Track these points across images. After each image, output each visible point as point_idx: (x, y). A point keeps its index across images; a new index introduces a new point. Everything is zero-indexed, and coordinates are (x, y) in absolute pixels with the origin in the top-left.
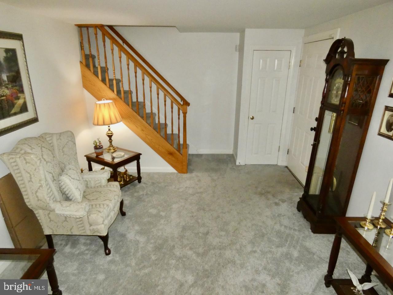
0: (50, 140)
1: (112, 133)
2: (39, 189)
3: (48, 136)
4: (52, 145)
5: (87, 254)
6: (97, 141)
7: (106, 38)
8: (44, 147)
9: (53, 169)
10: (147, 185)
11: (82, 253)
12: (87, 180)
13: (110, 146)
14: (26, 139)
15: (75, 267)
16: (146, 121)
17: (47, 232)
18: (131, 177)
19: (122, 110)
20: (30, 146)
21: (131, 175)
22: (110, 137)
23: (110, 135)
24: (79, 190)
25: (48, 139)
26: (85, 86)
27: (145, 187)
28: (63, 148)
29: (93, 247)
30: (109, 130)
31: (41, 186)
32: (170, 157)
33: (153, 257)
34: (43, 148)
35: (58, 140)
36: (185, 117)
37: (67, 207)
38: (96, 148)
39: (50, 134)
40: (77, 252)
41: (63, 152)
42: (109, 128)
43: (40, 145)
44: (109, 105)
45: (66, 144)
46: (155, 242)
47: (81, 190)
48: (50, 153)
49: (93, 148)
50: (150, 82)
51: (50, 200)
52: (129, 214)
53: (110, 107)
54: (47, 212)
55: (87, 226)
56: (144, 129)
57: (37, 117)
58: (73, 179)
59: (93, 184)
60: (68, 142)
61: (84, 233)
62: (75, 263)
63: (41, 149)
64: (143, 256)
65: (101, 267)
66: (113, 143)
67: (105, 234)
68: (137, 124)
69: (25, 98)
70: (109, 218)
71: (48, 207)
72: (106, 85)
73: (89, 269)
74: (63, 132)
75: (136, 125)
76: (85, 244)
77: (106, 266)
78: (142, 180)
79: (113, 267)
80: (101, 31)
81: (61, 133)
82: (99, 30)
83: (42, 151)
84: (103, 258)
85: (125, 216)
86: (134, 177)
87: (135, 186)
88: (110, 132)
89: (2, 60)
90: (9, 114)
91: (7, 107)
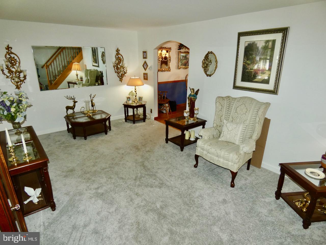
69: (270, 74)
89: (260, 48)
90: (252, 81)
91: (252, 76)
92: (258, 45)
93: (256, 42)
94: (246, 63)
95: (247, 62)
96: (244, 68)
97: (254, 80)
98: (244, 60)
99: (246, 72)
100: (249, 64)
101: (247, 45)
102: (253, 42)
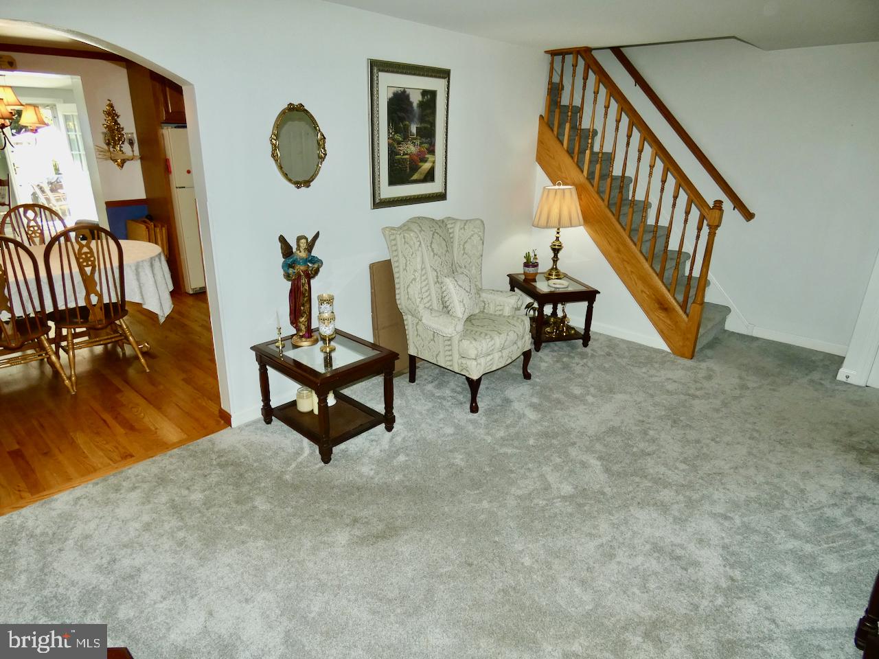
0: (451, 228)
1: (560, 246)
2: (411, 282)
3: (450, 222)
4: (451, 235)
5: (448, 401)
6: (532, 255)
7: (591, 73)
8: (438, 234)
9: (439, 265)
10: (595, 354)
11: (444, 398)
12: (485, 300)
13: (552, 269)
14: (419, 218)
15: (426, 407)
16: (630, 233)
17: (412, 352)
18: (573, 332)
19: (589, 207)
20: (420, 227)
21: (573, 328)
22: (556, 250)
23: (557, 247)
24: (464, 305)
25: (449, 226)
26: (540, 159)
27: (590, 355)
28: (465, 243)
29: (461, 398)
30: (557, 238)
31: (414, 279)
32: (662, 315)
33: (531, 442)
34: (436, 234)
35: (461, 229)
36: (712, 235)
37: (436, 316)
38: (526, 265)
39: (454, 219)
40: (438, 395)
41: (464, 249)
42: (558, 235)
43: (433, 229)
44: (564, 192)
45: (470, 238)
46: (549, 427)
47: (466, 306)
48: (444, 243)
49: (523, 265)
50: (652, 155)
51: (420, 302)
52: (537, 380)
53: (564, 196)
54: (416, 321)
55: (456, 356)
56: (622, 248)
57: (446, 192)
58: (460, 286)
59: (491, 309)
60: (472, 236)
61: (450, 366)
62: (429, 404)
63: (433, 234)
64: (517, 434)
65: (456, 421)
66: (559, 263)
67: (475, 377)
68: (611, 238)
69: (434, 162)
70: (489, 358)
71: (417, 311)
72: (572, 158)
73: (442, 416)
74: (471, 220)
75: (609, 239)
76: (453, 390)
77: (462, 423)
78: (590, 343)
79: (471, 428)
80: (584, 60)
81: (467, 221)
82: (582, 60)
83: (433, 238)
84: (466, 413)
85: (528, 381)
86: (577, 333)
87: (574, 347)
88: (557, 243)
89: (415, 105)
90: (408, 180)
91: (408, 170)
92: (411, 99)
93: (408, 91)
94: (394, 139)
95: (396, 137)
96: (392, 152)
97: (412, 178)
98: (389, 133)
99: (396, 163)
100: (399, 143)
101: (391, 95)
102: (402, 90)
